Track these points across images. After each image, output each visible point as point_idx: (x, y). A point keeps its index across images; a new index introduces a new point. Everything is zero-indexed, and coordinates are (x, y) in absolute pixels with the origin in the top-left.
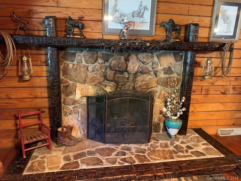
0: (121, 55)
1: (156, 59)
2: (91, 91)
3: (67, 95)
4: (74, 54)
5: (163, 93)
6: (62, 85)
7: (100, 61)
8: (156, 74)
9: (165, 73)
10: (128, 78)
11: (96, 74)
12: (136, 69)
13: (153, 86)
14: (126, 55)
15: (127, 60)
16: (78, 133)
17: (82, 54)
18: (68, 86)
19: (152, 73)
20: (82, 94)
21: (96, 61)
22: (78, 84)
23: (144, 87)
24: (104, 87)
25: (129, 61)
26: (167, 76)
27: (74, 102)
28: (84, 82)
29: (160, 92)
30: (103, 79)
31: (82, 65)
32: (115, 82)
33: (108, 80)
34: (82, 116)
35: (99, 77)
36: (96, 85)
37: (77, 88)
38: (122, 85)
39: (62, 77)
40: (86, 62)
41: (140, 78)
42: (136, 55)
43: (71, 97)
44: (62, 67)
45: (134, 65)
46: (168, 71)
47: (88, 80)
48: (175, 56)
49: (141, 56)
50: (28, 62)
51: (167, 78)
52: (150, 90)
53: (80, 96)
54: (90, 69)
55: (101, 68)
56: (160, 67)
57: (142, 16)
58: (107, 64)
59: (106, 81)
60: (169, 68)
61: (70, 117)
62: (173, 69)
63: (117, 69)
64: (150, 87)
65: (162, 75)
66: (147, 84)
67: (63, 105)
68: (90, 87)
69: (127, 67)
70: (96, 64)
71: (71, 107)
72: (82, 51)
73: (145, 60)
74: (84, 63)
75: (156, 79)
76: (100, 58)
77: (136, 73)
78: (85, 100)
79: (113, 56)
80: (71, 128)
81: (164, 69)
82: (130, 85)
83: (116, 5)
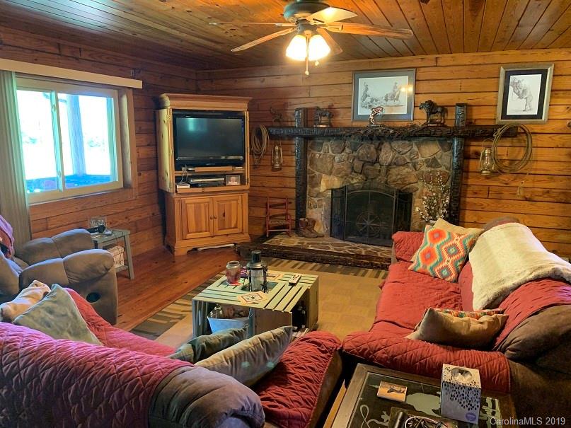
0: (372, 143)
1: (415, 148)
2: (337, 183)
3: (313, 187)
4: (322, 144)
5: (425, 190)
6: (308, 176)
7: (347, 150)
8: (414, 166)
9: (428, 166)
10: (380, 171)
11: (343, 165)
12: (389, 160)
13: (412, 181)
14: (377, 144)
15: (378, 149)
16: (321, 228)
17: (328, 143)
18: (314, 177)
19: (410, 165)
20: (327, 186)
21: (343, 151)
22: (323, 175)
23: (399, 182)
24: (350, 180)
25: (381, 150)
26: (429, 169)
27: (319, 195)
28: (330, 173)
29: (422, 190)
30: (350, 170)
31: (328, 155)
32: (364, 174)
33: (355, 172)
34: (325, 211)
35: (345, 168)
36: (342, 177)
37: (322, 180)
38: (372, 179)
39: (309, 167)
40: (333, 151)
41: (394, 171)
42: (390, 144)
43: (316, 189)
44: (309, 157)
45: (387, 155)
46: (433, 163)
47: (334, 171)
48: (441, 144)
49: (395, 144)
50: (279, 151)
51: (430, 173)
52: (408, 186)
53: (325, 188)
54: (337, 159)
55: (348, 158)
56: (420, 159)
57: (397, 99)
58: (355, 154)
59: (353, 173)
60: (435, 159)
61: (314, 210)
62: (439, 161)
63: (366, 159)
64: (407, 182)
65: (424, 169)
66: (404, 178)
67: (308, 196)
68: (336, 179)
69: (378, 158)
70: (343, 154)
71: (316, 200)
72: (329, 140)
73: (400, 149)
74: (331, 152)
75: (415, 173)
76: (348, 147)
77: (390, 165)
78: (330, 193)
79: (362, 144)
80: (314, 222)
81: (427, 161)
82: (381, 179)
83: (367, 89)
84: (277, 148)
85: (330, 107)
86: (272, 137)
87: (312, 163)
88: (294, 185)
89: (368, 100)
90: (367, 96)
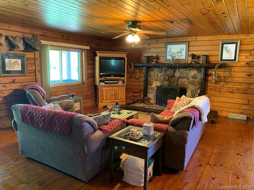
0: (172, 69)
1: (188, 72)
2: (159, 84)
4: (154, 69)
6: (148, 81)
7: (163, 72)
8: (188, 79)
10: (175, 80)
11: (161, 77)
12: (178, 76)
13: (186, 84)
14: (174, 70)
16: (153, 101)
17: (156, 69)
18: (150, 82)
19: (186, 78)
20: (155, 85)
21: (161, 72)
22: (154, 81)
23: (182, 84)
24: (164, 83)
25: (175, 72)
26: (193, 80)
27: (152, 88)
28: (157, 80)
30: (164, 79)
31: (156, 73)
32: (169, 81)
34: (154, 95)
35: (162, 79)
36: (161, 82)
37: (154, 83)
38: (172, 83)
39: (149, 78)
40: (158, 72)
41: (180, 80)
42: (179, 70)
43: (151, 86)
44: (149, 74)
45: (177, 74)
46: (194, 77)
47: (158, 80)
48: (198, 70)
49: (181, 70)
52: (185, 86)
54: (159, 75)
55: (163, 75)
56: (190, 76)
57: (181, 53)
58: (166, 73)
59: (165, 81)
61: (150, 94)
62: (197, 76)
63: (169, 75)
64: (185, 84)
65: (191, 79)
67: (148, 89)
69: (174, 75)
70: (161, 73)
71: (151, 90)
73: (182, 72)
75: (188, 81)
77: (178, 78)
78: (156, 88)
79: (168, 70)
80: (150, 99)
81: (192, 76)
82: (175, 83)
83: (170, 49)
84: (137, 71)
85: (157, 56)
86: (135, 67)
87: (150, 77)
88: (143, 85)
89: (171, 53)
90: (170, 52)
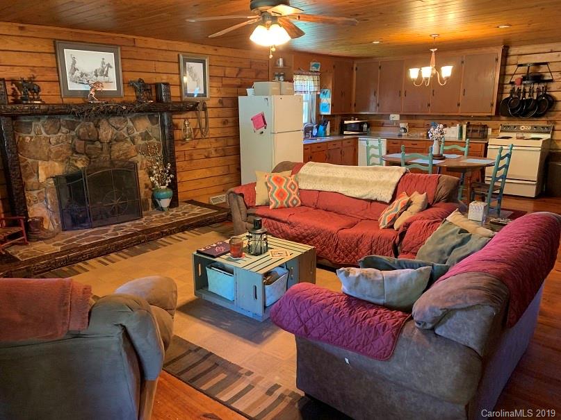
1: (130, 124)
3: (29, 177)
4: (30, 124)
5: (145, 162)
7: (64, 130)
8: (133, 141)
9: (142, 139)
10: (102, 149)
11: (61, 146)
12: (109, 137)
13: (133, 155)
14: (95, 121)
15: (97, 126)
17: (40, 124)
18: (26, 166)
19: (129, 139)
20: (46, 175)
21: (58, 131)
22: (40, 162)
23: (123, 157)
24: (74, 162)
25: (99, 127)
28: (48, 159)
29: (142, 162)
30: (70, 152)
31: (42, 136)
32: (87, 155)
33: (77, 153)
34: (52, 204)
35: (65, 151)
36: (62, 161)
37: (40, 167)
38: (95, 158)
40: (47, 132)
42: (107, 120)
45: (106, 132)
46: (146, 136)
47: (52, 156)
48: (150, 118)
49: (113, 120)
51: (147, 145)
52: (130, 160)
53: (45, 177)
54: (53, 141)
55: (66, 138)
56: (136, 133)
57: (106, 75)
58: (73, 133)
59: (74, 155)
60: (146, 132)
61: (36, 206)
62: (150, 134)
63: (87, 138)
64: (129, 156)
65: (140, 142)
66: (126, 153)
68: (57, 164)
69: (98, 135)
70: (59, 134)
71: (35, 193)
72: (39, 119)
73: (119, 126)
74: (44, 134)
75: (133, 147)
76: (64, 126)
77: (110, 142)
78: (52, 182)
81: (141, 135)
82: (105, 156)
87: (22, 149)
90: (75, 69)
